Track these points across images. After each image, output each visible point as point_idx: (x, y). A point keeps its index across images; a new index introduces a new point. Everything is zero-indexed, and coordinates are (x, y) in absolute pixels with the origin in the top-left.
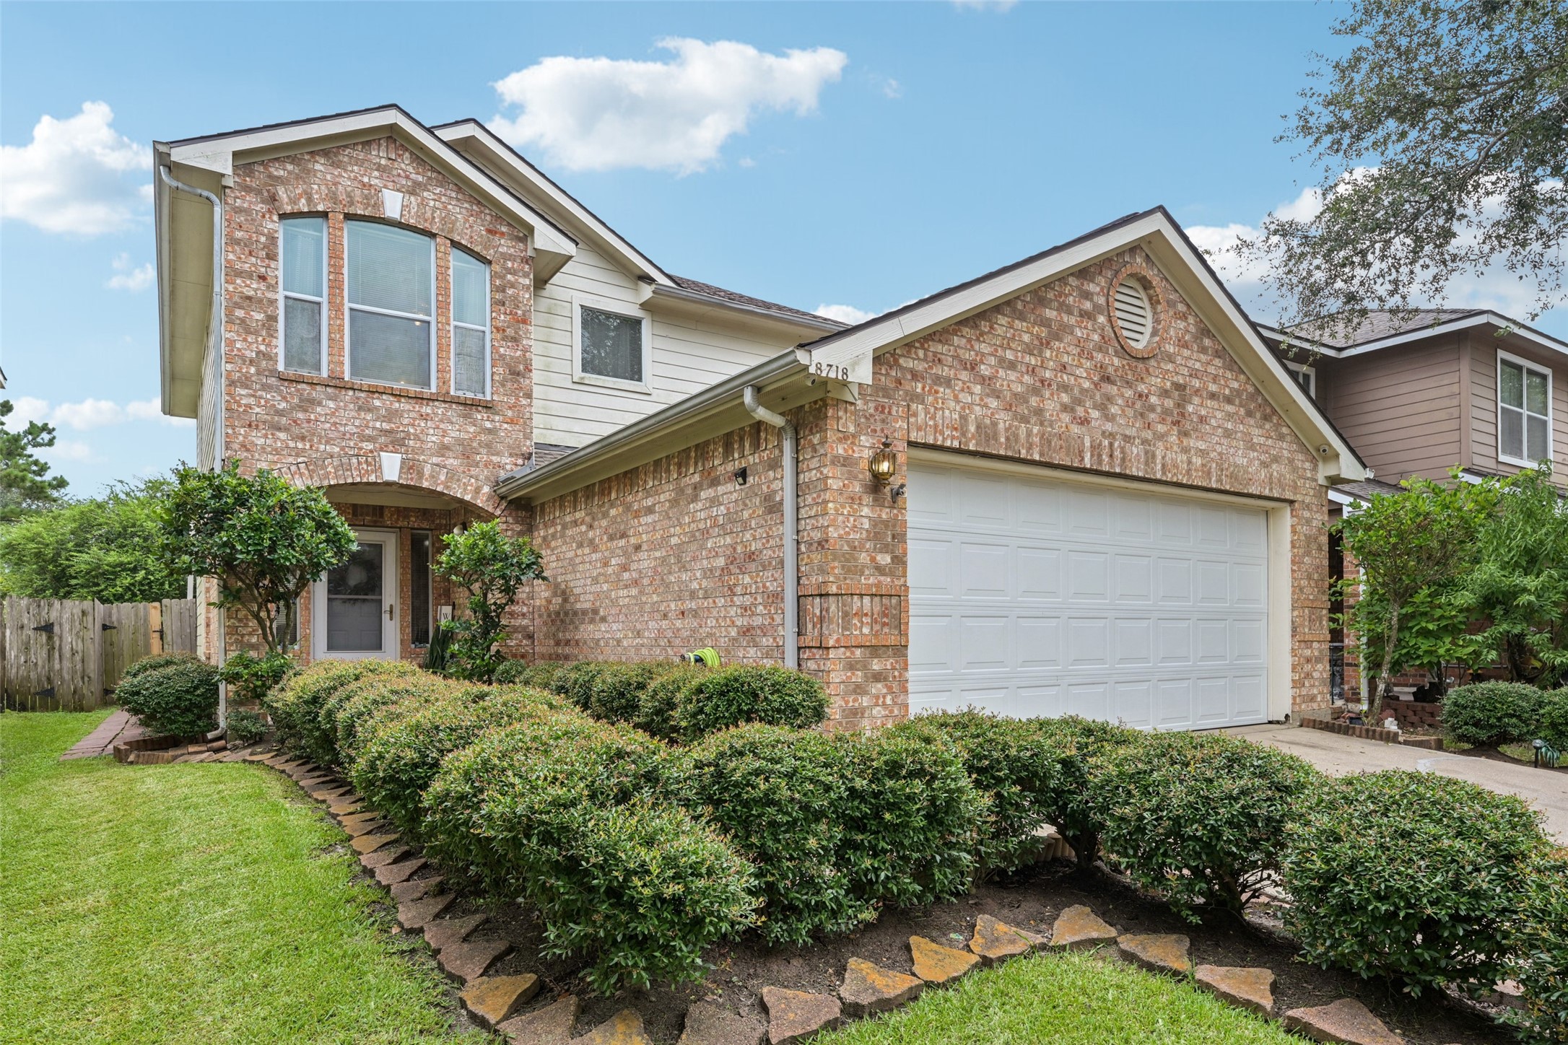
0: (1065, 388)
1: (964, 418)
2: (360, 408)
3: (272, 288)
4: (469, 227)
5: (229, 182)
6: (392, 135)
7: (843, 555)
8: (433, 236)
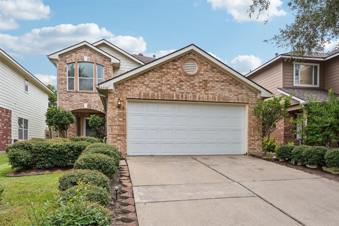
0: (169, 84)
1: (140, 93)
2: (80, 96)
3: (66, 76)
4: (100, 60)
5: (59, 60)
6: (85, 46)
7: (111, 119)
8: (93, 63)
